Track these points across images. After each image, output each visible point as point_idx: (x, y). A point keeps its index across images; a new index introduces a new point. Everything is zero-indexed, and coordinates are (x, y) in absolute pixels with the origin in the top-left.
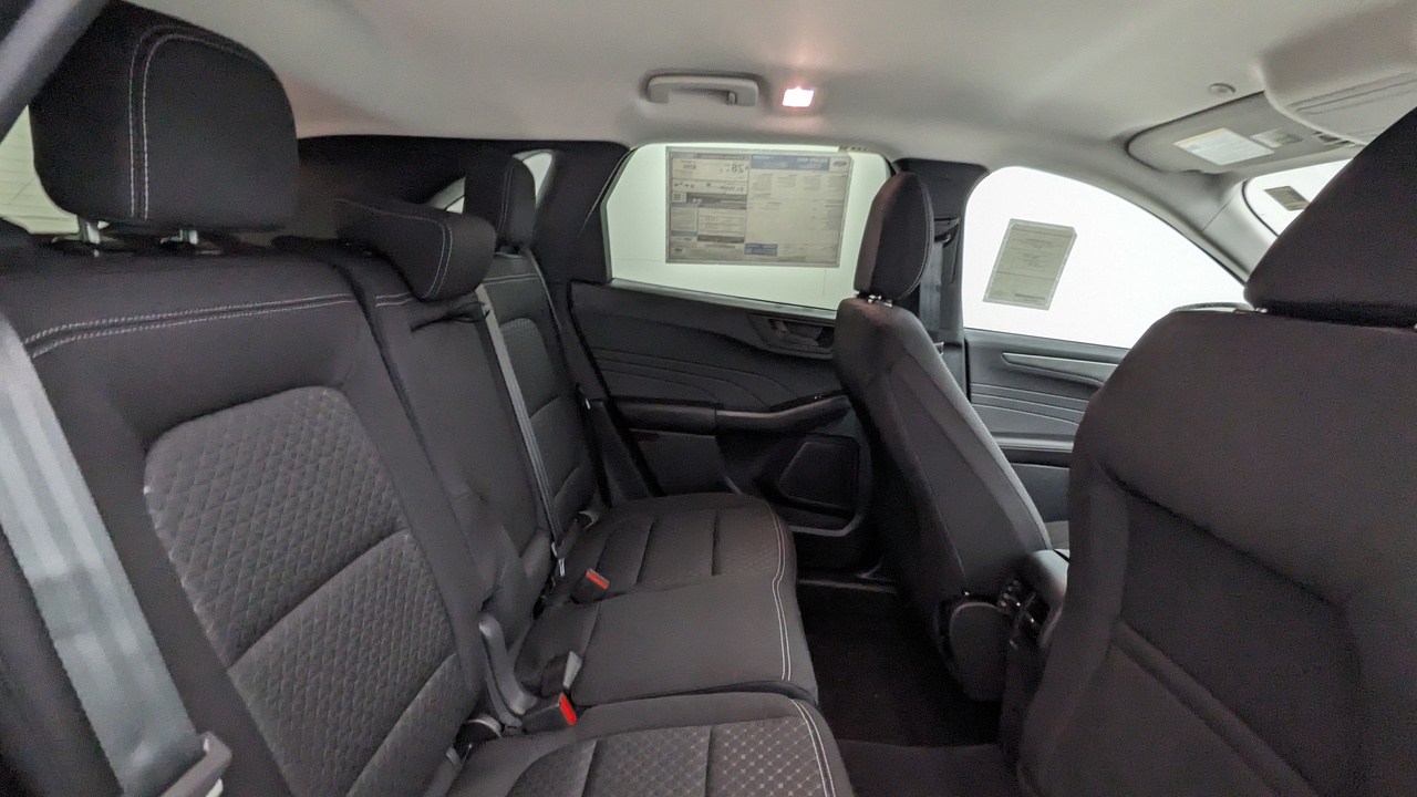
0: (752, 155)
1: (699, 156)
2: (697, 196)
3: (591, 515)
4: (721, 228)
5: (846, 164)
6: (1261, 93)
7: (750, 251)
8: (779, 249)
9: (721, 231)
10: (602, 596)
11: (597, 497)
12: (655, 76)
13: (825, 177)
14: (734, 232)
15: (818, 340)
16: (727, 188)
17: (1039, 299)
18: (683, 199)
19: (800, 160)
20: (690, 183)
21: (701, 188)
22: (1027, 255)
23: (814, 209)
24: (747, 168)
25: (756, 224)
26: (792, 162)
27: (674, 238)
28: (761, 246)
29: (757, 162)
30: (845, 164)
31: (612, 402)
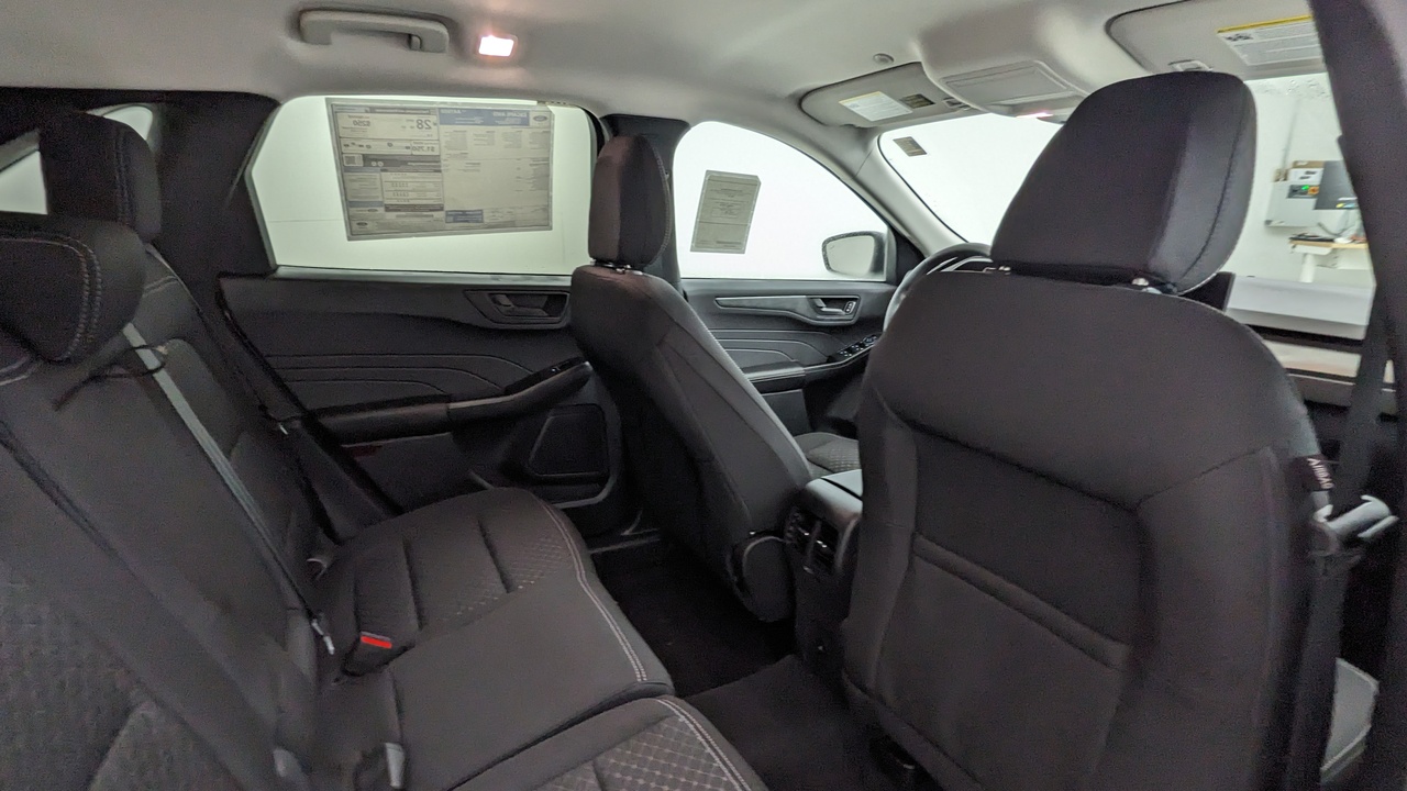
0: (440, 109)
1: (372, 110)
2: (377, 158)
3: (323, 561)
4: (412, 195)
5: (547, 118)
6: (919, 63)
7: (451, 219)
8: (485, 215)
9: (413, 198)
10: (387, 658)
11: (322, 537)
12: (310, 10)
13: (525, 132)
14: (430, 198)
15: (544, 309)
16: (415, 149)
17: (735, 244)
18: (359, 163)
19: (495, 114)
20: (364, 143)
21: (380, 149)
22: (723, 204)
23: (519, 169)
24: (435, 124)
25: (456, 189)
26: (488, 117)
27: (353, 210)
28: (464, 213)
29: (447, 117)
30: (545, 118)
31: (311, 419)
